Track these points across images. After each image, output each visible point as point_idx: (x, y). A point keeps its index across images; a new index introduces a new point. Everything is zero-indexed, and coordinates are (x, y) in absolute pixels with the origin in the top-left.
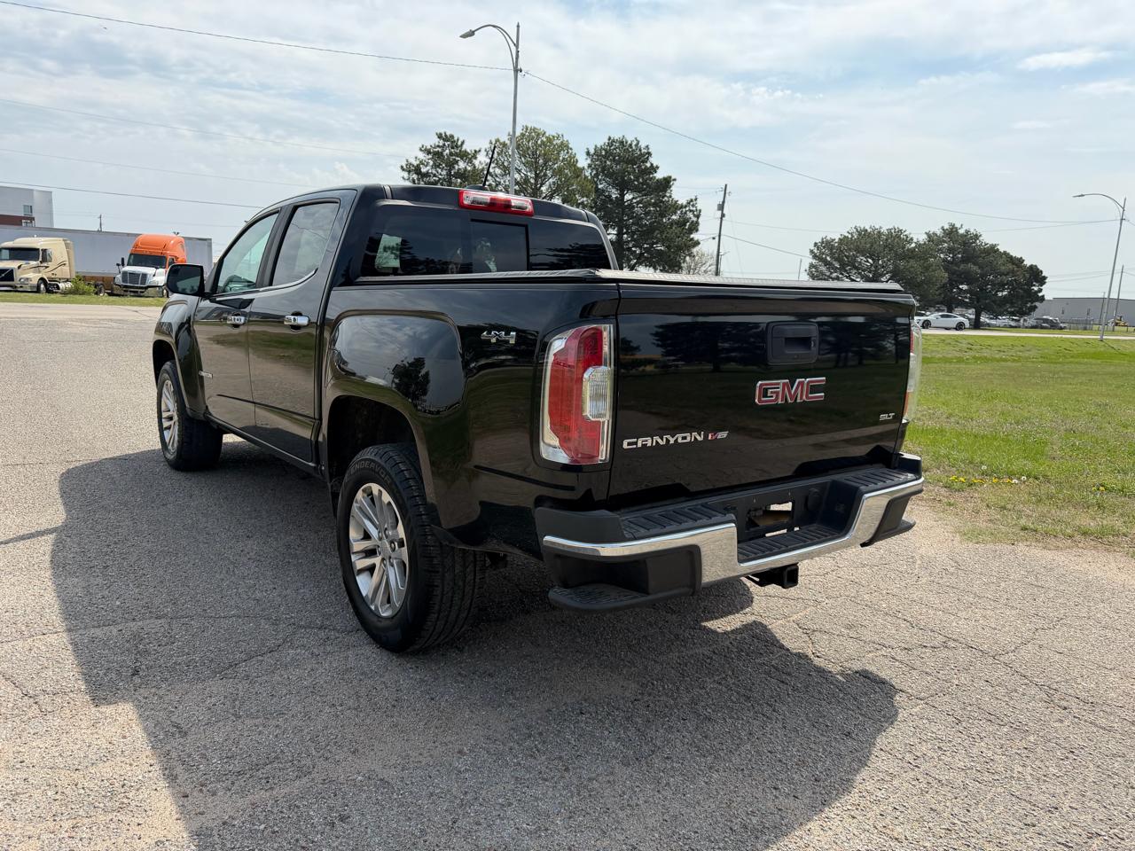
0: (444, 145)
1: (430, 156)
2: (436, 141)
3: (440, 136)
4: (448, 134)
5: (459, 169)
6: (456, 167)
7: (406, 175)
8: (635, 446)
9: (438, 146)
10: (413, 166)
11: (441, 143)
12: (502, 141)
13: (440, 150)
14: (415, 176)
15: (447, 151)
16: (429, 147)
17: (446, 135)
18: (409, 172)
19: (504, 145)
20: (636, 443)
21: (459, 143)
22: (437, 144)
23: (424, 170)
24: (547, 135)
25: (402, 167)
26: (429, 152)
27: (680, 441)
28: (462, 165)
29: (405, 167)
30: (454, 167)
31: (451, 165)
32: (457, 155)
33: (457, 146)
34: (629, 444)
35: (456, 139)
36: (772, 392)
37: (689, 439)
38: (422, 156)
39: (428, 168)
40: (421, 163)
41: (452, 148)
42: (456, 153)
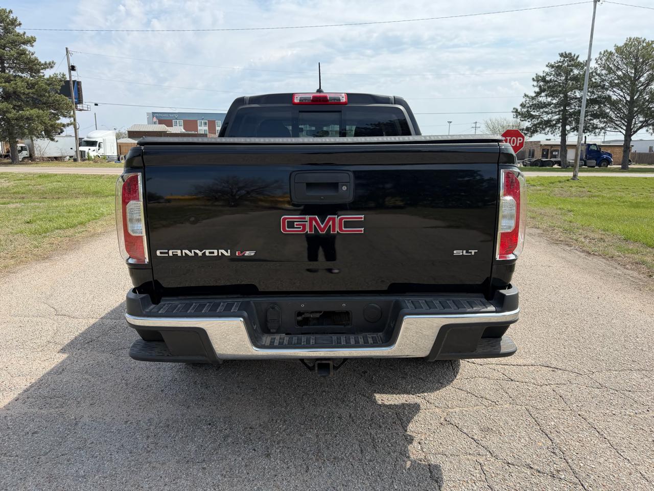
0: (564, 60)
1: (553, 69)
2: (559, 58)
3: (561, 55)
4: (567, 53)
5: (574, 74)
6: (572, 74)
7: (535, 83)
8: (167, 255)
9: (560, 62)
10: (540, 77)
11: (562, 59)
12: (609, 51)
13: (560, 64)
14: (542, 83)
15: (566, 64)
16: (553, 63)
17: (566, 54)
18: (538, 81)
19: (611, 53)
20: (168, 253)
21: (575, 58)
22: (559, 60)
23: (548, 78)
24: (647, 41)
25: (533, 79)
26: (552, 66)
27: (207, 254)
28: (576, 72)
29: (535, 79)
30: (570, 74)
31: (567, 73)
32: (572, 65)
33: (573, 60)
34: (161, 253)
35: (573, 55)
36: (297, 225)
37: (216, 254)
38: (547, 70)
39: (552, 76)
40: (547, 74)
41: (570, 61)
42: (572, 64)
